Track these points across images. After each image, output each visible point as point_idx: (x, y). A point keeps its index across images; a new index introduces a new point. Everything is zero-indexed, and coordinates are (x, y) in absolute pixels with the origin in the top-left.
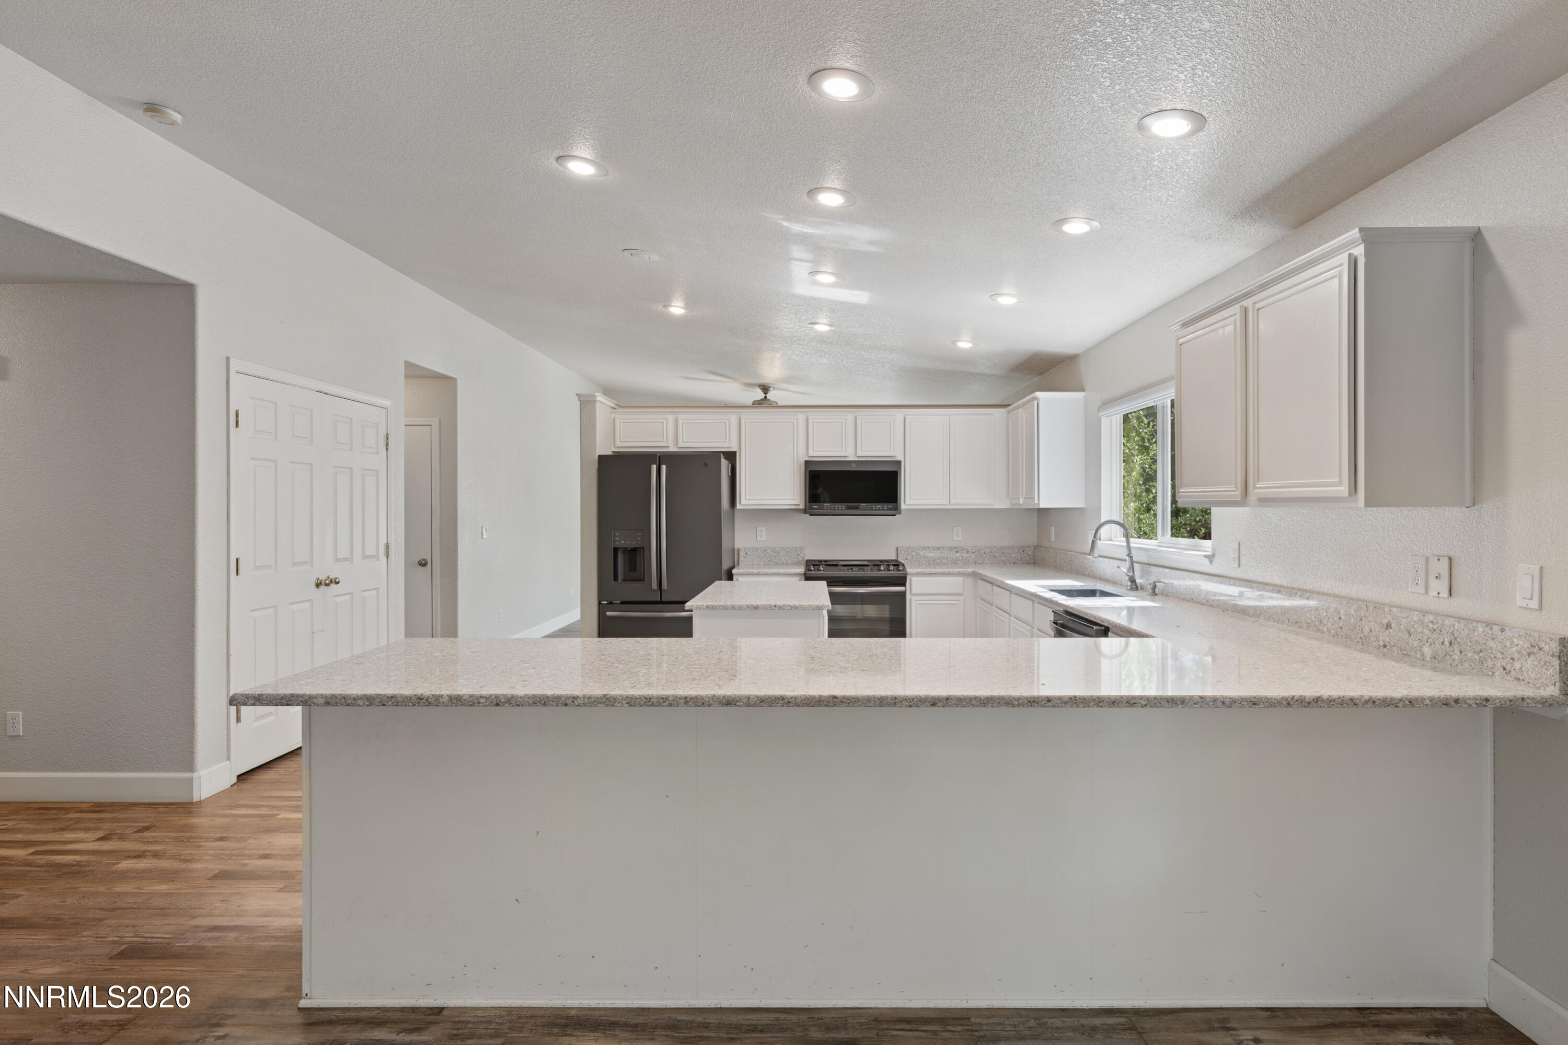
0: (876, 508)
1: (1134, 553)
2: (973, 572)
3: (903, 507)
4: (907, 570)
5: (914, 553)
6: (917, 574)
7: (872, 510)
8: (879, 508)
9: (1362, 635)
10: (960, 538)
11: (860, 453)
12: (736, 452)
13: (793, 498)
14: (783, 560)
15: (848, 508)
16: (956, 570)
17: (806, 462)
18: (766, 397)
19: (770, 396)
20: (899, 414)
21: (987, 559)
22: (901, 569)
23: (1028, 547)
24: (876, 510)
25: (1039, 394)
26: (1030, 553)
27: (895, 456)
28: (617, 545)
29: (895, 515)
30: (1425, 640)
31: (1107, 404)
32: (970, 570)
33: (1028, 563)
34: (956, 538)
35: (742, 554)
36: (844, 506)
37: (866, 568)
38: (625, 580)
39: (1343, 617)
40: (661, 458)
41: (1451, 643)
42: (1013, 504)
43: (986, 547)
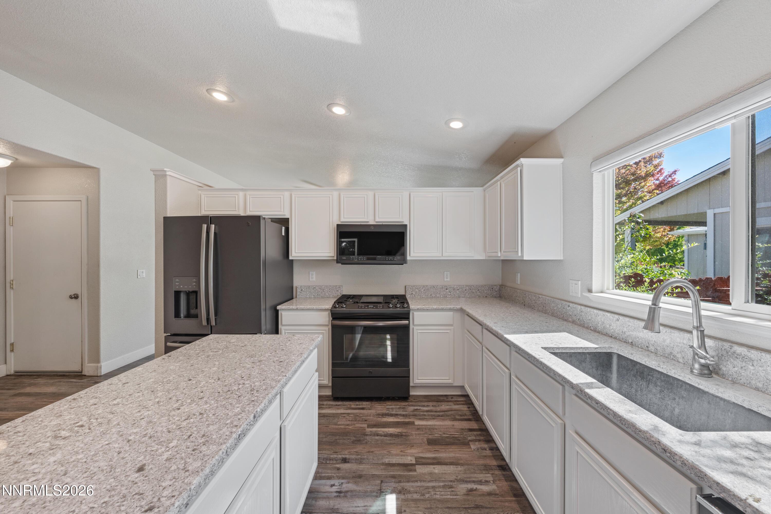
0: (388, 259)
2: (461, 307)
3: (408, 258)
4: (411, 307)
5: (417, 290)
6: (418, 310)
7: (386, 260)
8: (391, 259)
10: (448, 280)
11: (377, 220)
12: (288, 219)
13: (329, 252)
14: (327, 294)
15: (368, 259)
16: (448, 307)
17: (338, 225)
21: (467, 294)
22: (406, 306)
23: (495, 285)
24: (388, 260)
25: (523, 161)
26: (497, 290)
27: (403, 222)
28: (177, 289)
29: (403, 264)
31: (597, 160)
32: (459, 307)
33: (496, 297)
34: (445, 280)
35: (299, 290)
36: (365, 257)
37: (379, 305)
38: (185, 317)
40: (212, 219)
42: (489, 257)
43: (467, 286)
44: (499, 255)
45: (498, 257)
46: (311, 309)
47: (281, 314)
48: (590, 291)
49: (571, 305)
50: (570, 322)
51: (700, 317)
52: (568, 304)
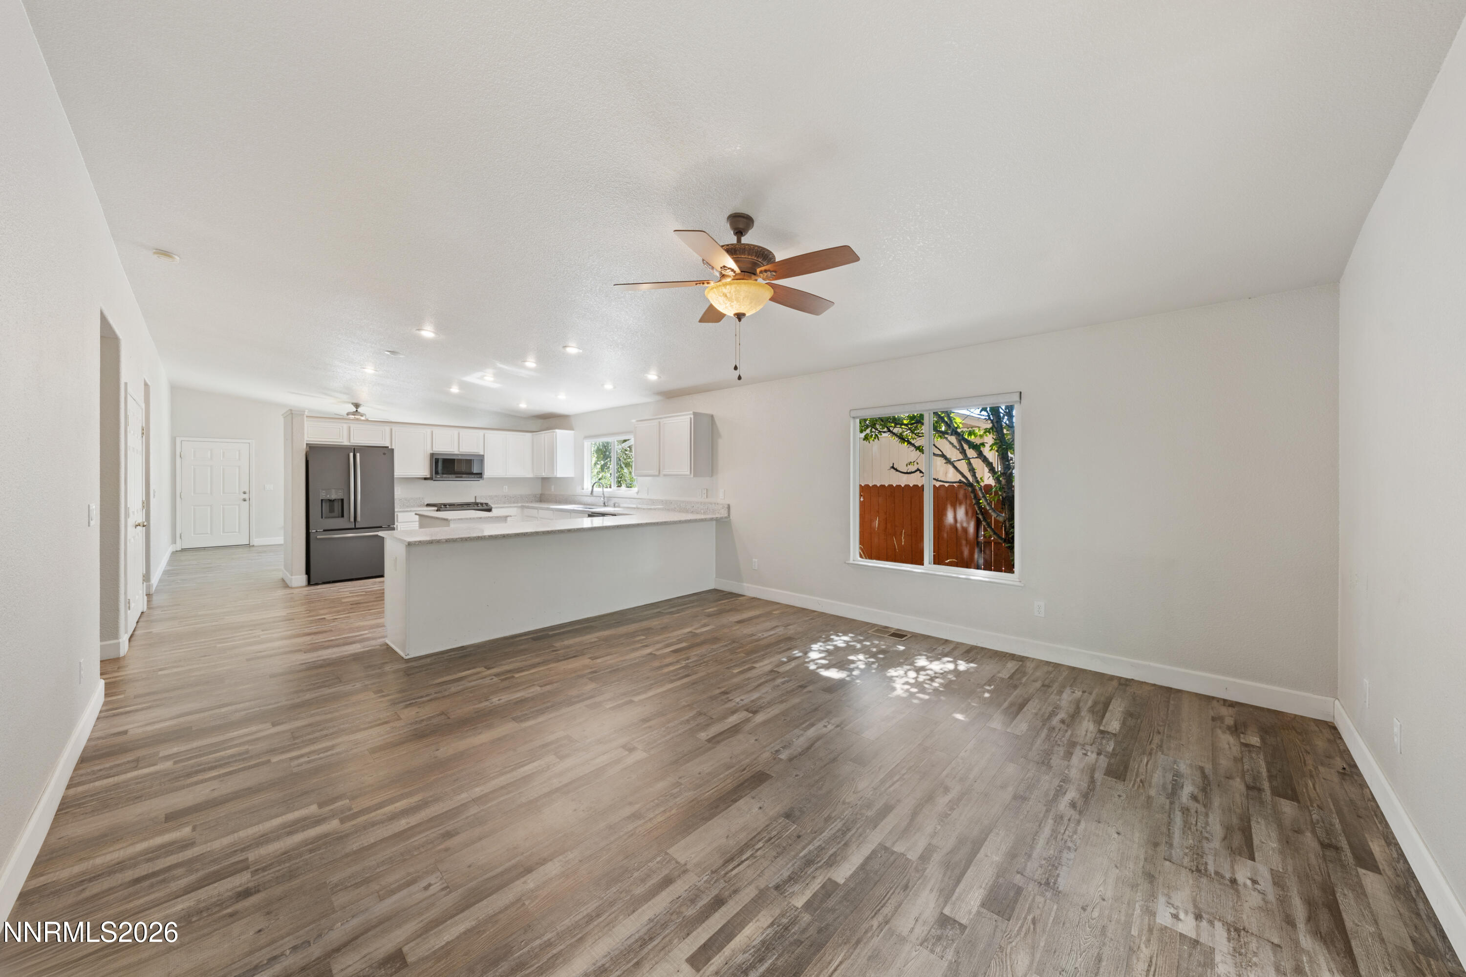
1: (605, 493)
3: (485, 477)
4: (491, 506)
6: (496, 508)
7: (469, 479)
8: (472, 478)
10: (507, 491)
11: (461, 450)
12: (393, 447)
13: (424, 472)
14: (412, 504)
15: (457, 477)
16: (513, 505)
17: (431, 454)
18: (357, 411)
19: (359, 410)
20: (481, 432)
21: (520, 500)
23: (537, 493)
25: (557, 430)
26: (538, 497)
27: (481, 452)
28: (324, 498)
29: (482, 481)
31: (587, 438)
32: (520, 505)
34: (504, 491)
36: (454, 476)
38: (326, 518)
40: (355, 449)
42: (535, 475)
43: (519, 495)
44: (542, 474)
45: (540, 476)
47: (397, 515)
48: (583, 489)
51: (603, 492)
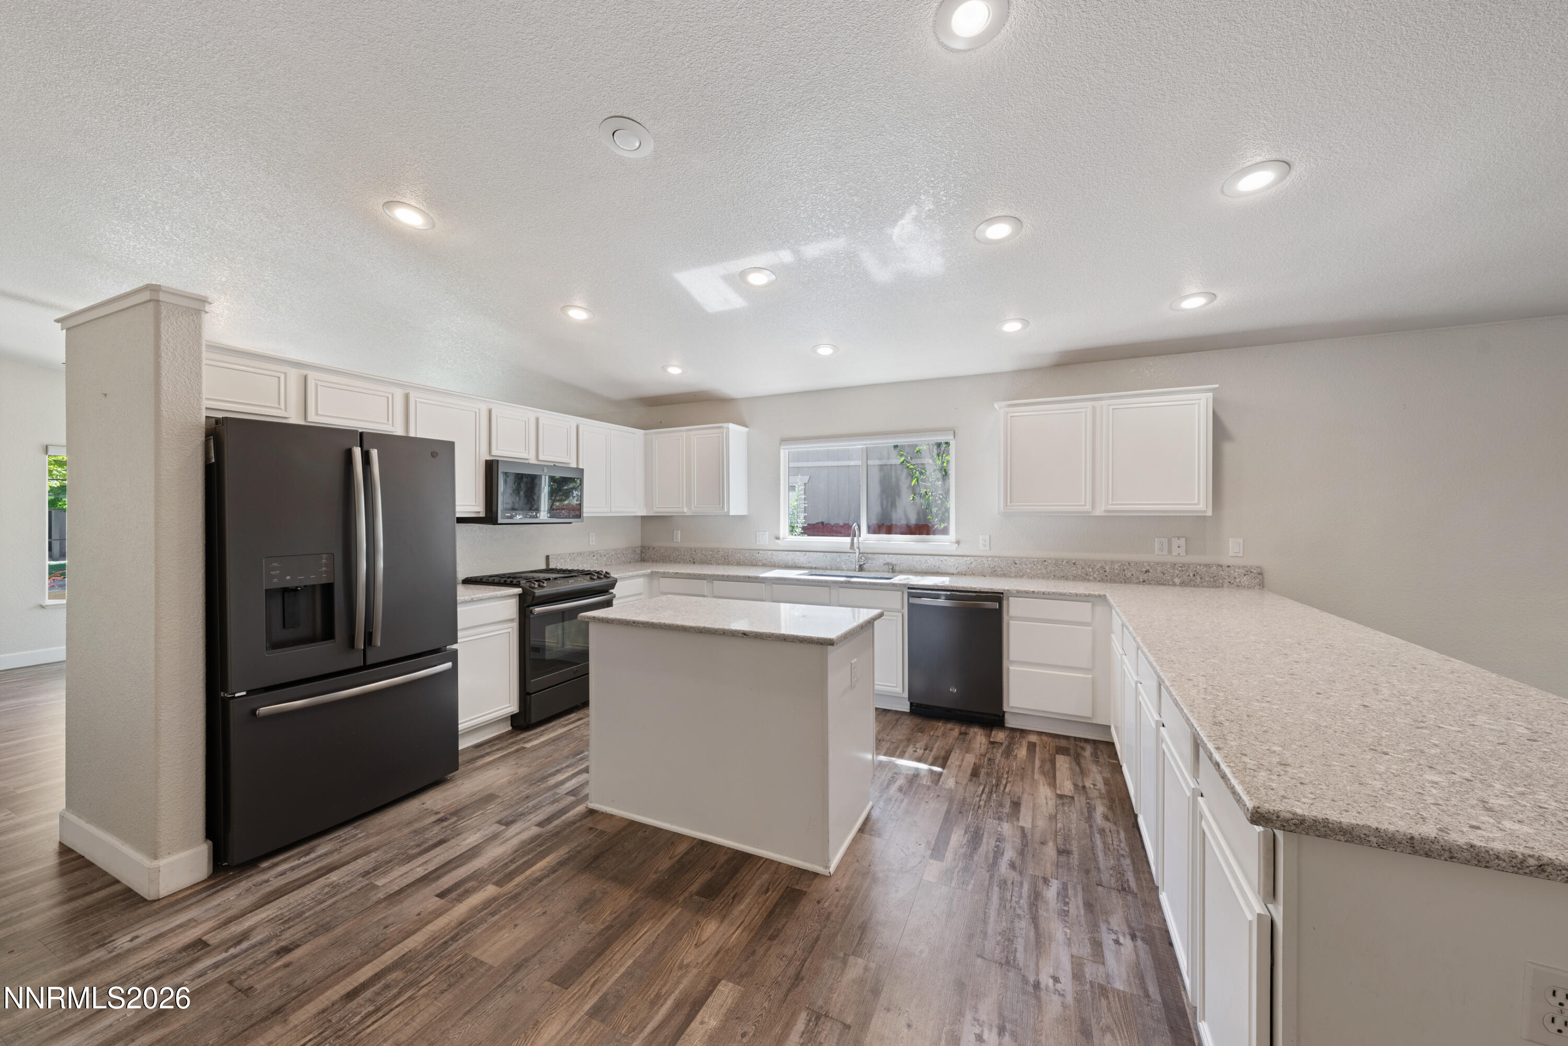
2: (652, 572)
3: (585, 515)
5: (562, 560)
9: (1125, 578)
10: (594, 543)
11: (541, 457)
13: (474, 504)
17: (491, 461)
20: (573, 421)
21: (613, 561)
22: (610, 576)
25: (728, 425)
26: (638, 552)
27: (572, 463)
28: (276, 583)
30: (1176, 575)
31: (785, 440)
37: (577, 579)
38: (275, 646)
39: (1108, 570)
40: (365, 440)
41: (1194, 575)
42: (656, 512)
43: (613, 550)
44: (685, 511)
45: (685, 512)
46: (493, 598)
48: (778, 538)
49: (761, 552)
50: (760, 566)
52: (758, 551)
